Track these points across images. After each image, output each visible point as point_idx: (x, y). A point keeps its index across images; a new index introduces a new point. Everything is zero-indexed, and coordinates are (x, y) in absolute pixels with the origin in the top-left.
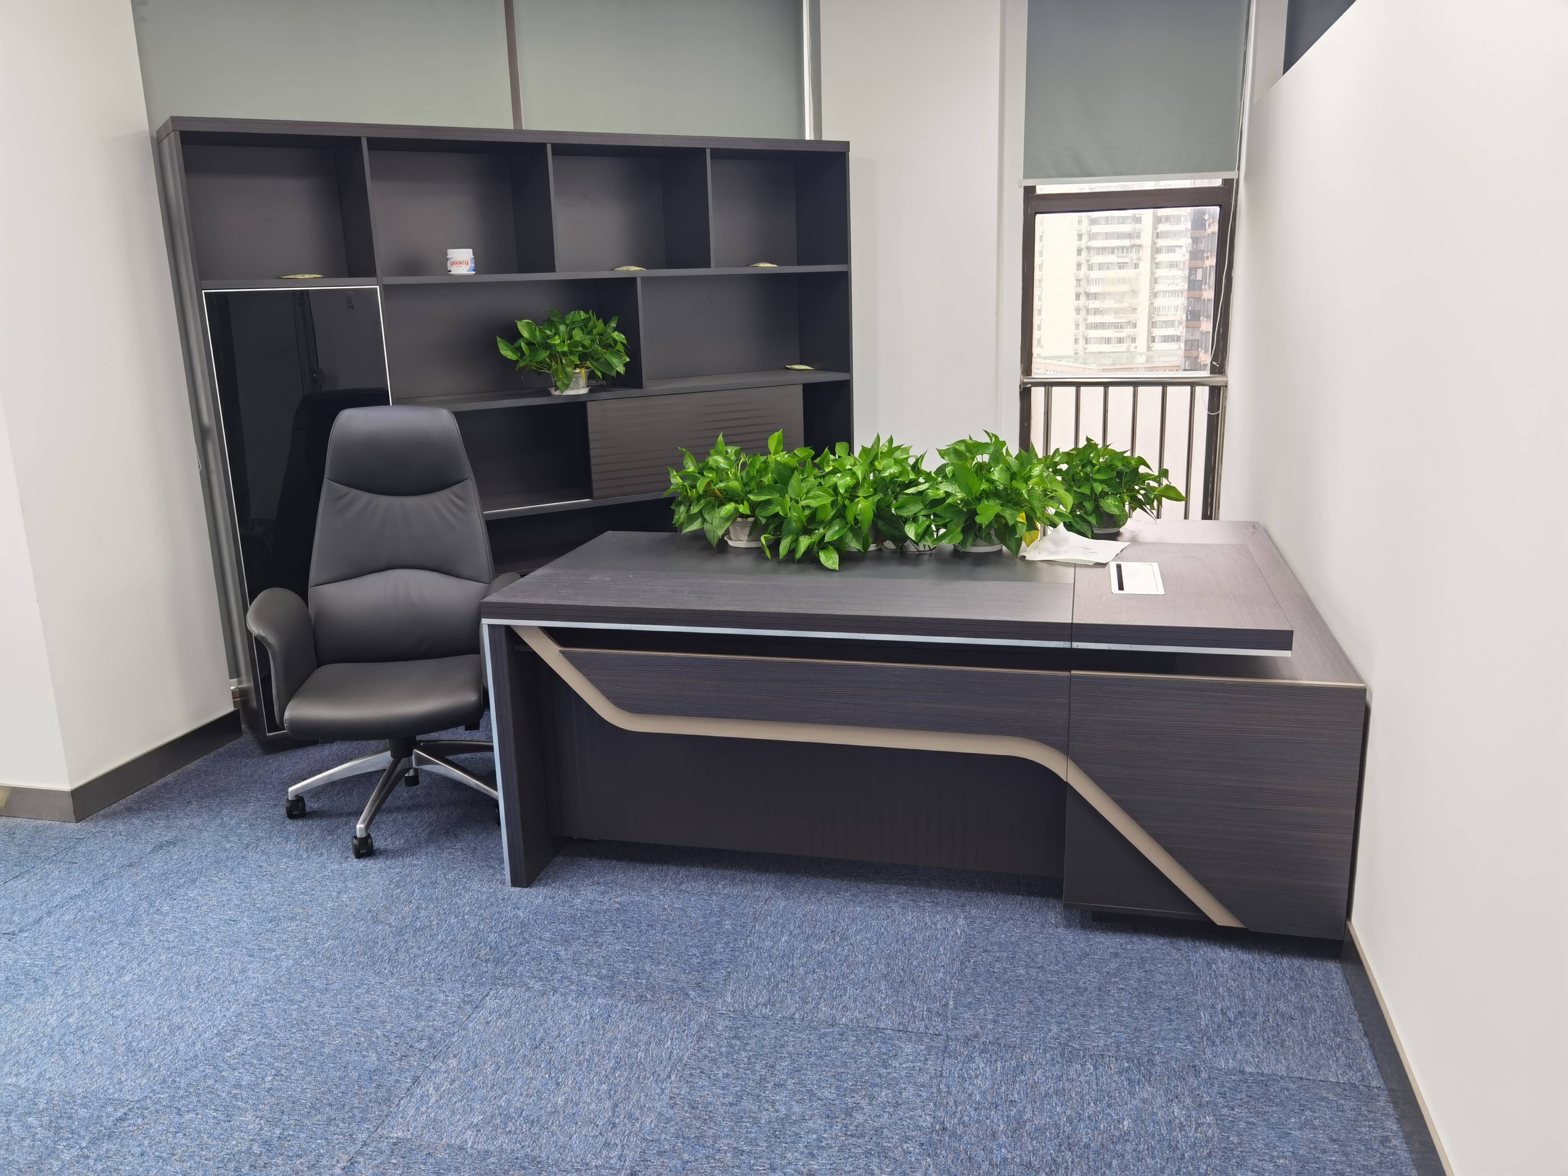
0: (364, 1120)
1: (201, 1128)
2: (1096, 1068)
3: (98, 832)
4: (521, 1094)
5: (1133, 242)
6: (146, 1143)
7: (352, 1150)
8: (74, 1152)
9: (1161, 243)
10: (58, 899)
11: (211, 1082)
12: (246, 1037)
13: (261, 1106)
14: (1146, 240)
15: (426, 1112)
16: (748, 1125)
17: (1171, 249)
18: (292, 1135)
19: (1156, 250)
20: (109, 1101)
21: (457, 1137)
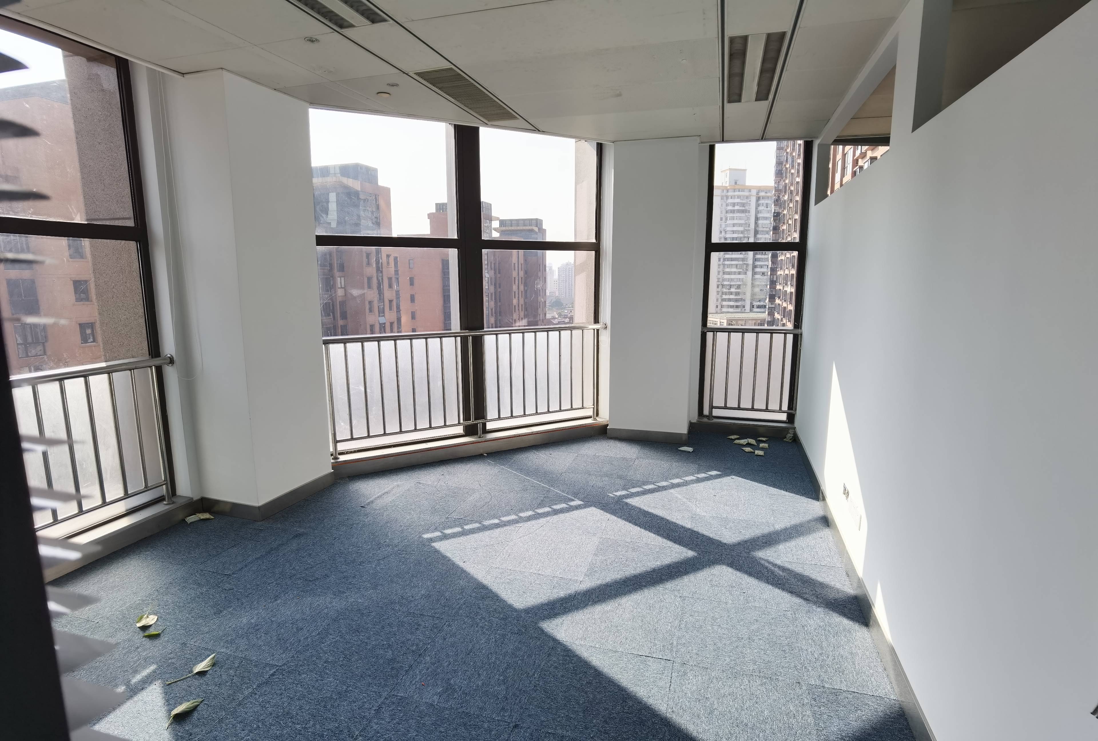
0: (386, 685)
1: (309, 683)
2: (749, 682)
3: (269, 527)
4: (461, 679)
5: (744, 263)
6: (283, 688)
7: (380, 701)
8: (250, 690)
9: (757, 263)
10: (250, 559)
11: (315, 659)
12: (331, 637)
13: (337, 673)
14: (750, 262)
15: (415, 683)
16: (574, 703)
17: (761, 266)
18: (352, 690)
19: (754, 267)
20: (267, 665)
21: (430, 698)
